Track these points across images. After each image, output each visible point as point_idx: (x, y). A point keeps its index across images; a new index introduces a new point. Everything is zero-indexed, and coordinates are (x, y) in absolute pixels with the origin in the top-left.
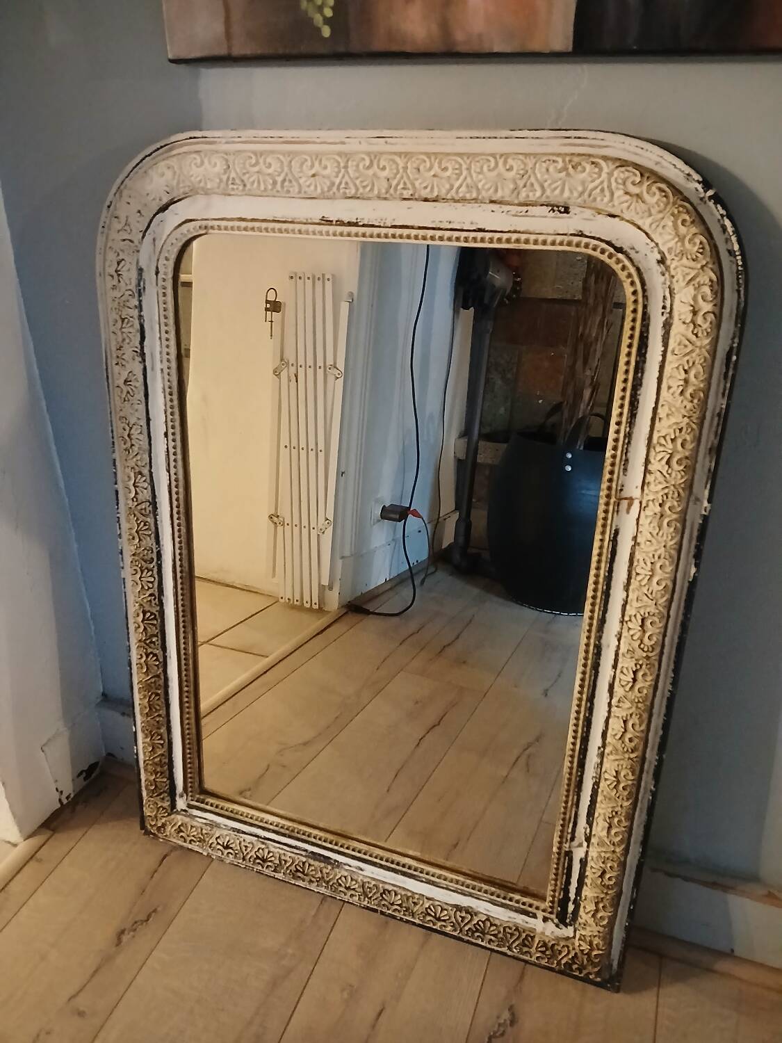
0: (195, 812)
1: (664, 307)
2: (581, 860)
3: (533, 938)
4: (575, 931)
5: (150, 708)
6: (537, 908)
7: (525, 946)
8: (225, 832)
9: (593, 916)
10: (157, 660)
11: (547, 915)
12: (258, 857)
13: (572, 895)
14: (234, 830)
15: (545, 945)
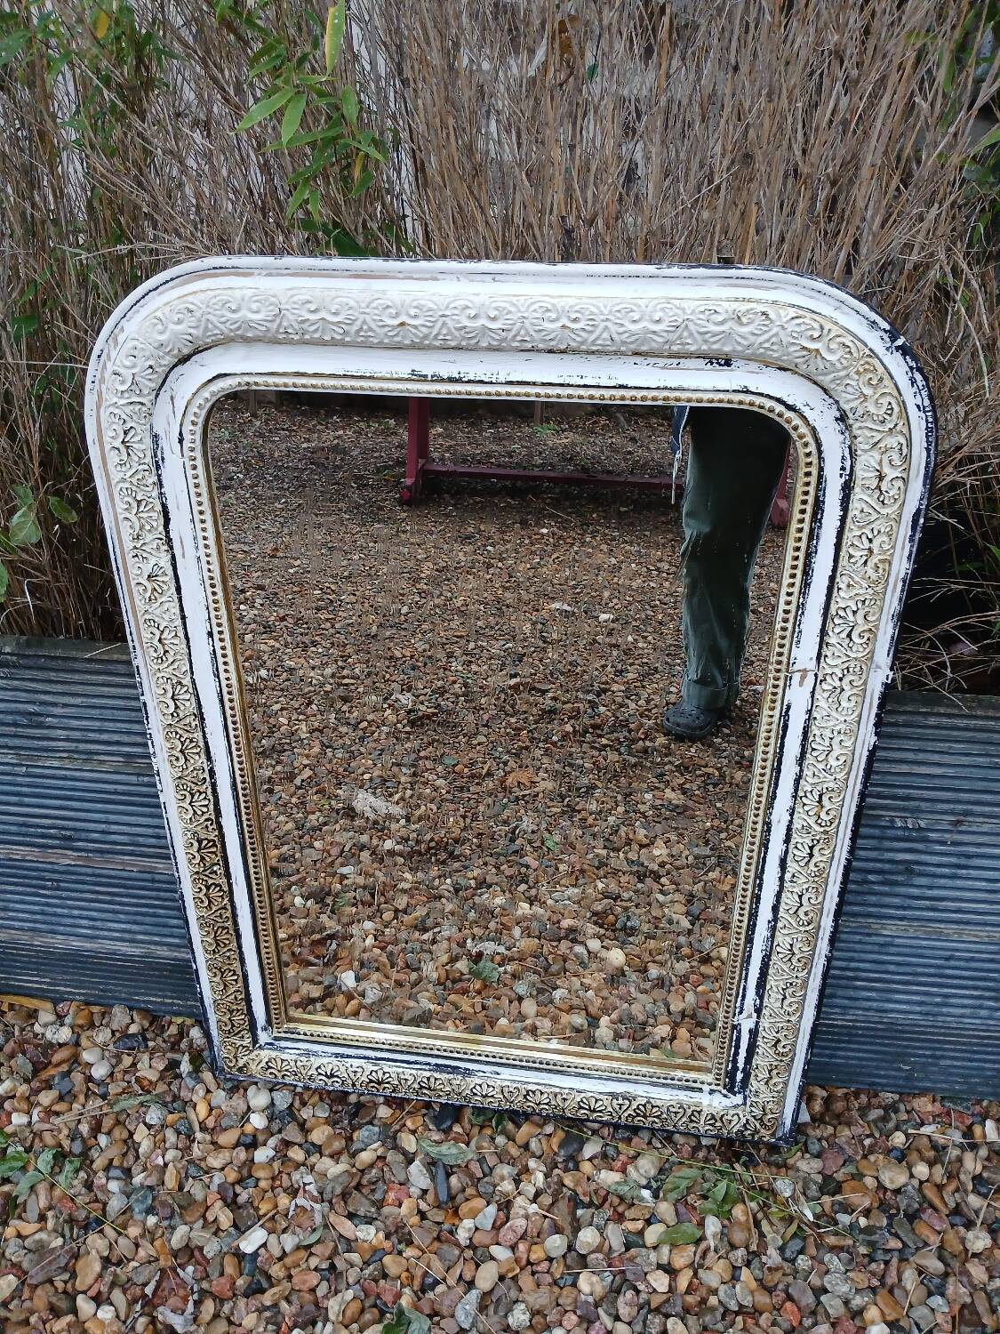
0: (283, 1044)
1: (843, 469)
2: (750, 1031)
3: (699, 1112)
4: (745, 1098)
5: (218, 945)
6: (702, 1083)
7: (692, 1121)
8: (325, 1060)
9: (767, 1083)
10: (221, 890)
11: (714, 1087)
12: (371, 1081)
13: (741, 1065)
14: (337, 1055)
15: (713, 1117)
